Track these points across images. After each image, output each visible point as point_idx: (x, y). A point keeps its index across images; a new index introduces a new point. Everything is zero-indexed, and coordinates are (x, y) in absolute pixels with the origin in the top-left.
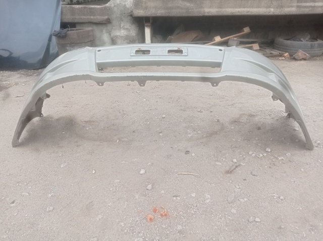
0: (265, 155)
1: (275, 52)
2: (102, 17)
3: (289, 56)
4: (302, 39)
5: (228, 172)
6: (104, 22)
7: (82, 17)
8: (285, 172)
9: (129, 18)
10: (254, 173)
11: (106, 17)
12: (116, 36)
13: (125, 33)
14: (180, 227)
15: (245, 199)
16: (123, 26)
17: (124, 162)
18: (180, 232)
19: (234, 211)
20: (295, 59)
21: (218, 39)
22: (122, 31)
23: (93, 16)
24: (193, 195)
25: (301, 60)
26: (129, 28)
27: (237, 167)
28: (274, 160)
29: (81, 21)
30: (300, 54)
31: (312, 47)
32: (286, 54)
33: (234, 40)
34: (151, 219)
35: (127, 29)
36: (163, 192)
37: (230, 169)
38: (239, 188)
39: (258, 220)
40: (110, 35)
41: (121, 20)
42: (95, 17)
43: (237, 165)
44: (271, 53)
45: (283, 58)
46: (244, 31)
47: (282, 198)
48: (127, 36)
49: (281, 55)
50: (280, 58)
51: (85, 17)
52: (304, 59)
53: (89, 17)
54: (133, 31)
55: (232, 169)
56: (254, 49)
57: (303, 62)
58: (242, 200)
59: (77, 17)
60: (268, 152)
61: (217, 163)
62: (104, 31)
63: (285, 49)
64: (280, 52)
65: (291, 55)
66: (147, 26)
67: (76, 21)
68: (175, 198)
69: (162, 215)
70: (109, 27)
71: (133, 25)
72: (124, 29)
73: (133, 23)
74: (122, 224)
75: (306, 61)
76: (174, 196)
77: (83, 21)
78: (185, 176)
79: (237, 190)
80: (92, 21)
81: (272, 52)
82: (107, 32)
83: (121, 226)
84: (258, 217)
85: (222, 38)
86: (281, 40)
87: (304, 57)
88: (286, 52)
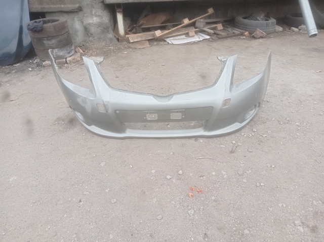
0: (253, 134)
1: (237, 31)
2: (73, 6)
3: (248, 35)
4: (258, 18)
5: (232, 152)
6: (76, 10)
7: (53, 6)
8: (270, 147)
9: (101, 4)
10: (250, 150)
11: (77, 5)
12: (89, 24)
13: (98, 20)
14: (213, 198)
15: (250, 171)
16: (95, 13)
17: (150, 155)
18: (214, 201)
19: (245, 181)
20: (254, 38)
21: (186, 21)
22: (95, 18)
23: (64, 5)
24: (214, 173)
25: (259, 38)
26: (101, 14)
27: (236, 147)
28: (260, 138)
29: (50, 10)
30: (258, 32)
31: (267, 25)
32: (247, 33)
33: (201, 22)
34: (192, 196)
35: (99, 16)
36: (191, 174)
37: (232, 149)
38: (243, 163)
39: (262, 184)
40: (83, 23)
41: (93, 7)
42: (66, 6)
43: (236, 145)
44: (234, 33)
45: (244, 37)
46: (208, 12)
47: (273, 166)
48: (100, 23)
49: (242, 34)
50: (242, 37)
51: (54, 6)
52: (262, 37)
53: (59, 6)
54: (106, 18)
55: (234, 149)
56: (219, 29)
57: (261, 40)
58: (247, 172)
59: (46, 6)
60: (254, 132)
61: (222, 146)
62: (76, 19)
63: (245, 27)
64: (241, 31)
65: (250, 34)
66: (119, 12)
67: (45, 10)
68: (202, 178)
69: (198, 192)
70: (81, 14)
71: (105, 11)
72: (96, 16)
73: (105, 9)
74: (173, 202)
75: (264, 39)
76: (200, 177)
77: (54, 11)
78: (202, 160)
79: (242, 165)
80: (63, 10)
81: (234, 31)
82: (79, 20)
83: (173, 204)
84: (262, 182)
85: (190, 20)
86: (240, 19)
87: (262, 35)
88: (246, 31)
